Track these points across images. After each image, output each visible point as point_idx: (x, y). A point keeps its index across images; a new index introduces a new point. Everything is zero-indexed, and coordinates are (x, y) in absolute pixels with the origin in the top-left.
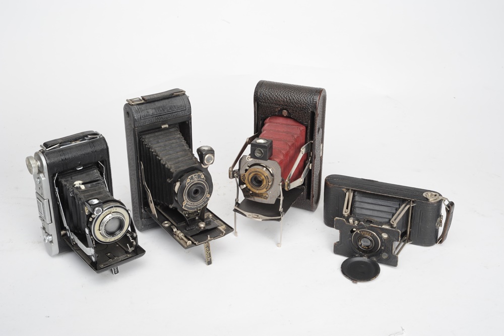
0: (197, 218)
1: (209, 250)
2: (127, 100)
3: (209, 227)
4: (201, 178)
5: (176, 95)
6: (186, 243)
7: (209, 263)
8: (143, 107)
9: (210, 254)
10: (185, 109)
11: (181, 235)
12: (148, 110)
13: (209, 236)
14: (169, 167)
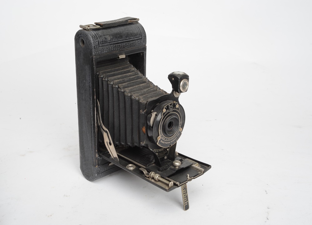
0: (166, 157)
1: (186, 192)
2: (81, 26)
3: (184, 166)
4: (176, 108)
5: (131, 22)
6: (168, 185)
7: (186, 207)
8: (100, 32)
9: (187, 197)
10: (141, 38)
11: (157, 176)
12: (105, 37)
13: (188, 175)
14: (137, 98)
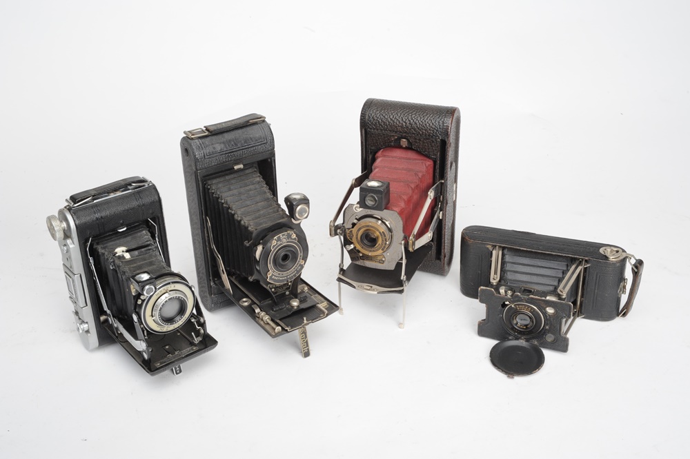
0: (287, 293)
1: (306, 337)
2: (185, 133)
3: (304, 306)
4: (291, 239)
5: (253, 123)
6: (274, 329)
7: (307, 354)
8: (207, 141)
9: (307, 342)
10: (265, 141)
11: (267, 318)
12: (214, 146)
13: (305, 319)
14: (247, 224)
